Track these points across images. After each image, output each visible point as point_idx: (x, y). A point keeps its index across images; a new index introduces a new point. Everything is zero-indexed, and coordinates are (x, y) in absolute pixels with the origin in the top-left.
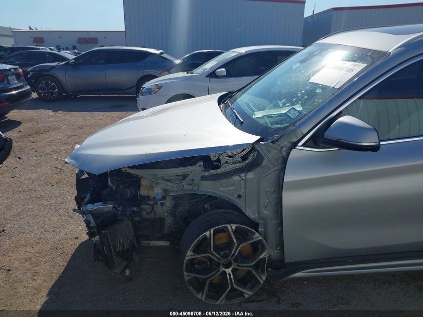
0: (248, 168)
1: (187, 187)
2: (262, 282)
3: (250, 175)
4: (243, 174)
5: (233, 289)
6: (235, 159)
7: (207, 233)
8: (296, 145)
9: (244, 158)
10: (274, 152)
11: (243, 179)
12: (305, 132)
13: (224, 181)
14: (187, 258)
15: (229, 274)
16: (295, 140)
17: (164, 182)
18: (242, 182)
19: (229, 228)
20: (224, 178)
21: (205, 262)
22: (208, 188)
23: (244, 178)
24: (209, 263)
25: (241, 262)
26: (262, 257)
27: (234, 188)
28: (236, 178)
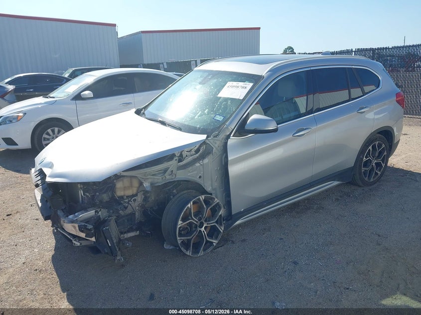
0: (202, 157)
1: (168, 177)
2: (222, 231)
3: (206, 161)
4: (201, 161)
5: (207, 242)
6: (192, 153)
7: (189, 205)
8: (230, 137)
9: (197, 151)
10: (218, 143)
11: (201, 165)
12: (233, 128)
13: (191, 168)
14: (179, 226)
15: (204, 231)
16: (228, 133)
17: (152, 177)
18: (201, 167)
19: (201, 198)
20: (190, 166)
21: (187, 228)
22: (181, 175)
23: (202, 163)
24: (189, 228)
25: (209, 221)
26: (220, 214)
27: (196, 172)
28: (198, 164)
